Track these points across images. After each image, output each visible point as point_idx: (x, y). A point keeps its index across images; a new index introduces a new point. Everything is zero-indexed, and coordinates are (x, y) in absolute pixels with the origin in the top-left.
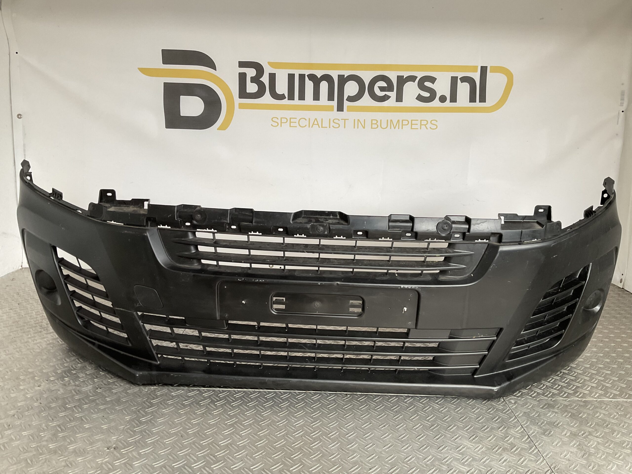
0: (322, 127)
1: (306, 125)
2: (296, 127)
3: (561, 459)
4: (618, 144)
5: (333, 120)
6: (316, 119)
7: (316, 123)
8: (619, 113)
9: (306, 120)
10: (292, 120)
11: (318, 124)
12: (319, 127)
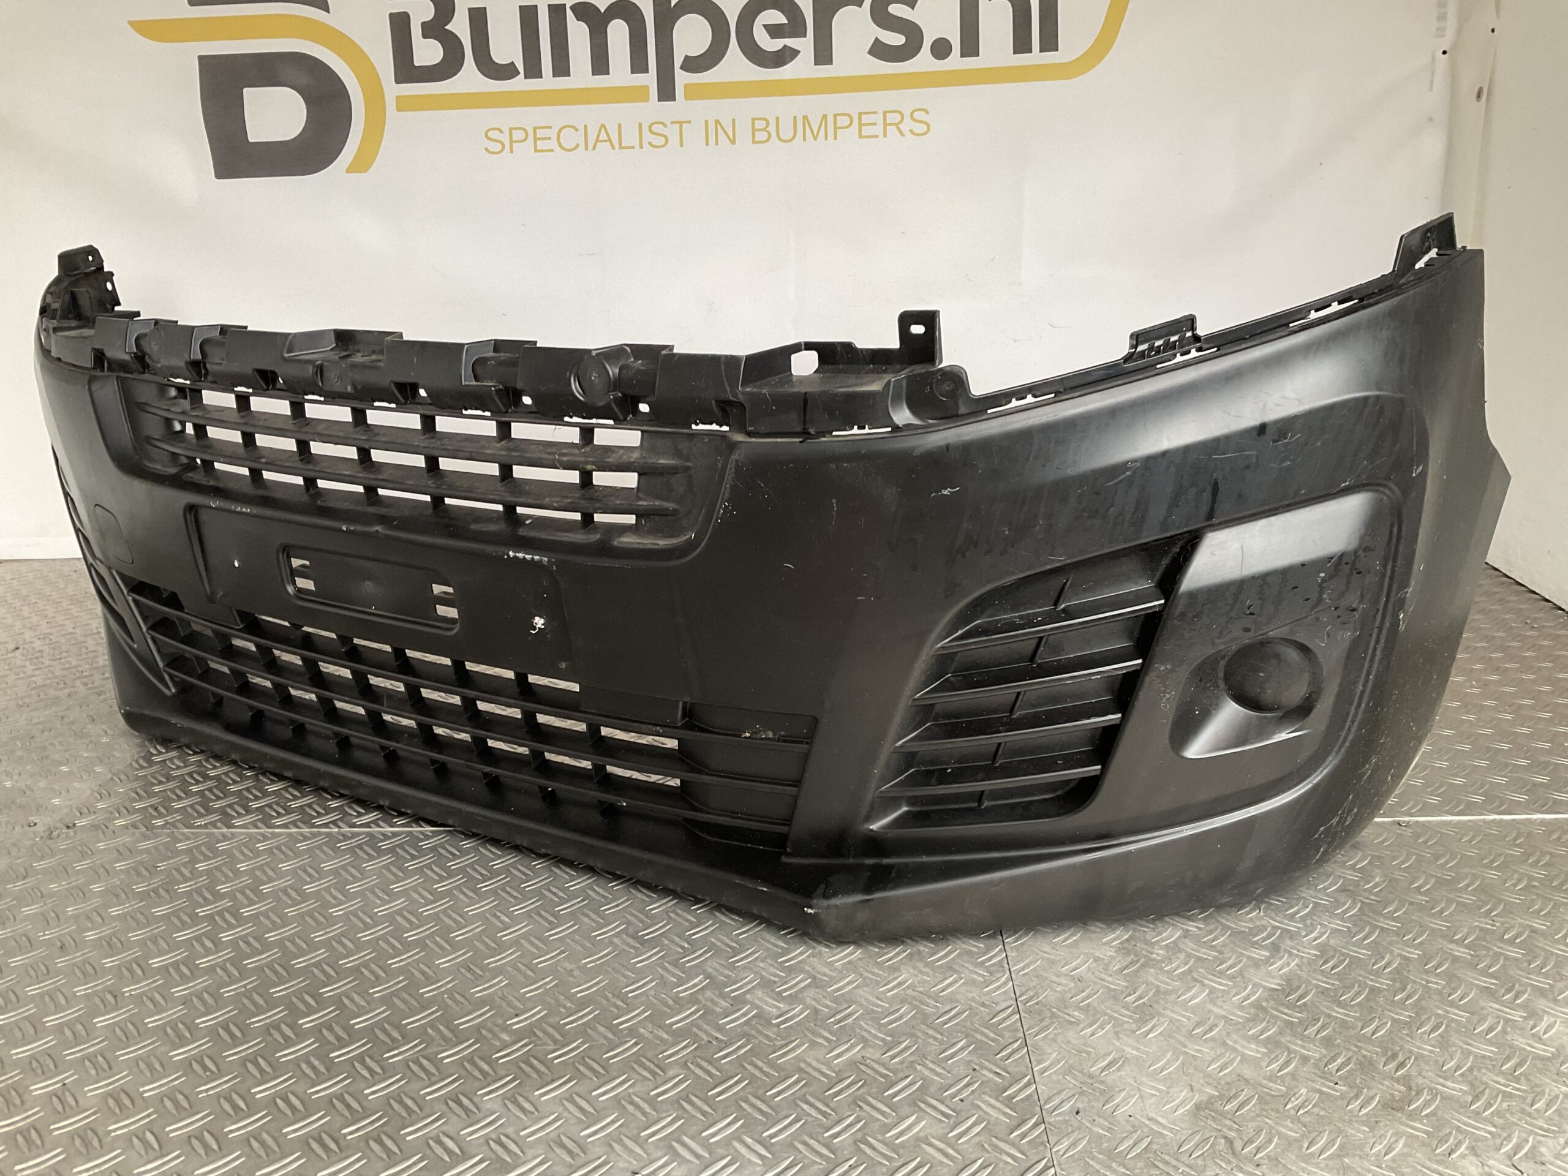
0: (621, 147)
1: (578, 145)
2: (552, 150)
3: (1058, 976)
4: (1433, 145)
6: (603, 126)
7: (603, 136)
8: (1433, 58)
9: (577, 130)
10: (540, 134)
11: (609, 140)
12: (613, 148)
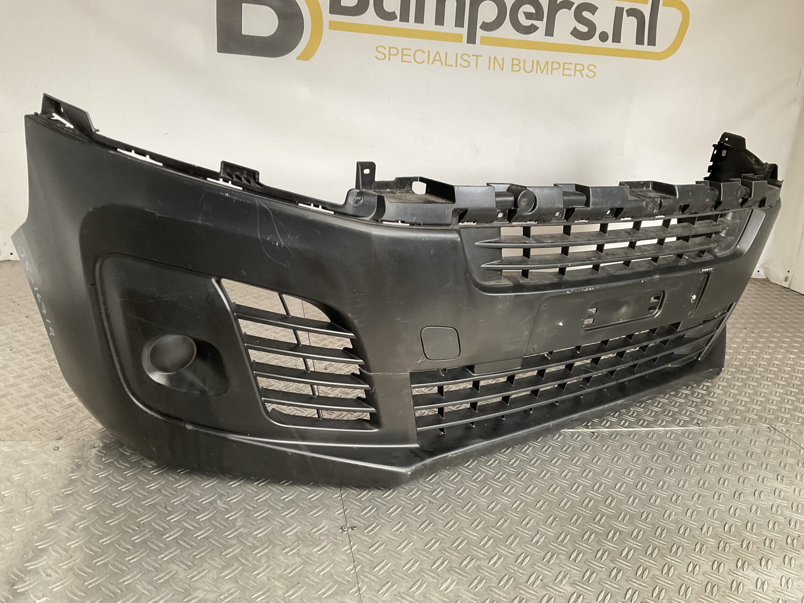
0: (446, 65)
1: (424, 61)
2: (410, 62)
4: (795, 111)
5: (462, 55)
6: (438, 52)
7: (438, 58)
8: (800, 72)
9: (424, 53)
10: (405, 52)
11: (440, 60)
12: (442, 64)
